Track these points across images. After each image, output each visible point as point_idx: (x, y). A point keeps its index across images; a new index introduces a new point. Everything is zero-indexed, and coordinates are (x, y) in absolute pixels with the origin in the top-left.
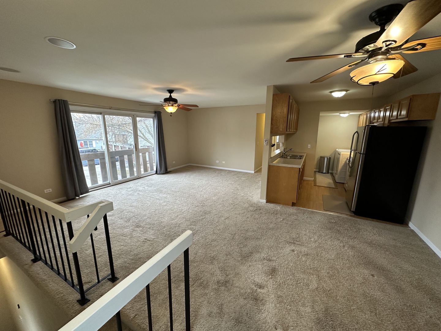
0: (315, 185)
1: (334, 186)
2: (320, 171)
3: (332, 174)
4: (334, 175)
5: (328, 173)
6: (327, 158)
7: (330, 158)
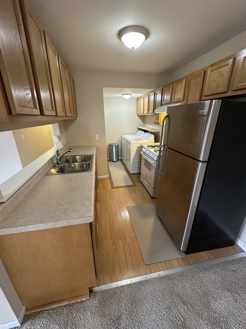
0: (113, 188)
1: (131, 184)
2: (111, 160)
3: (121, 160)
4: (125, 162)
5: (118, 160)
6: (115, 146)
7: (118, 145)
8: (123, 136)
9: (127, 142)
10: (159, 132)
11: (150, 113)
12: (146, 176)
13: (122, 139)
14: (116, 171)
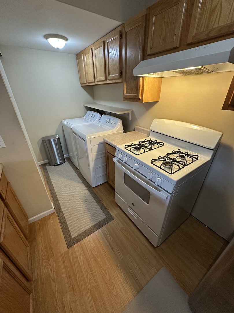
2: (51, 162)
4: (76, 162)
6: (54, 141)
7: (59, 138)
8: (65, 123)
9: (75, 134)
10: (128, 113)
11: (110, 80)
12: (134, 205)
13: (63, 128)
14: (66, 186)
